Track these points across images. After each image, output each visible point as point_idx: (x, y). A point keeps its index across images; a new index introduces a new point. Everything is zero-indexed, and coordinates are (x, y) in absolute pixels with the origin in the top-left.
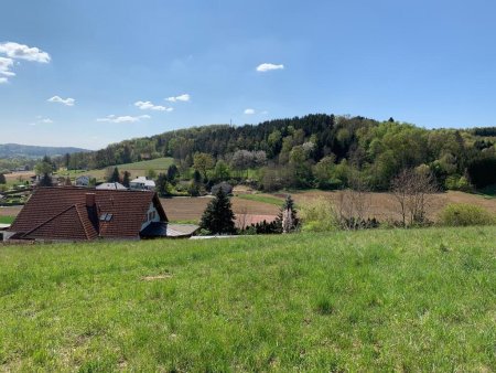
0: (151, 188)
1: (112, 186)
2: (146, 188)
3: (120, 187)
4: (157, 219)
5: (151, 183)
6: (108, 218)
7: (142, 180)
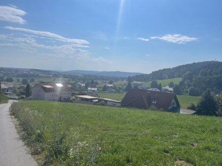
0: (171, 91)
1: (154, 90)
2: (169, 91)
3: (158, 90)
4: (175, 105)
5: (171, 89)
6: (155, 103)
7: (167, 87)
